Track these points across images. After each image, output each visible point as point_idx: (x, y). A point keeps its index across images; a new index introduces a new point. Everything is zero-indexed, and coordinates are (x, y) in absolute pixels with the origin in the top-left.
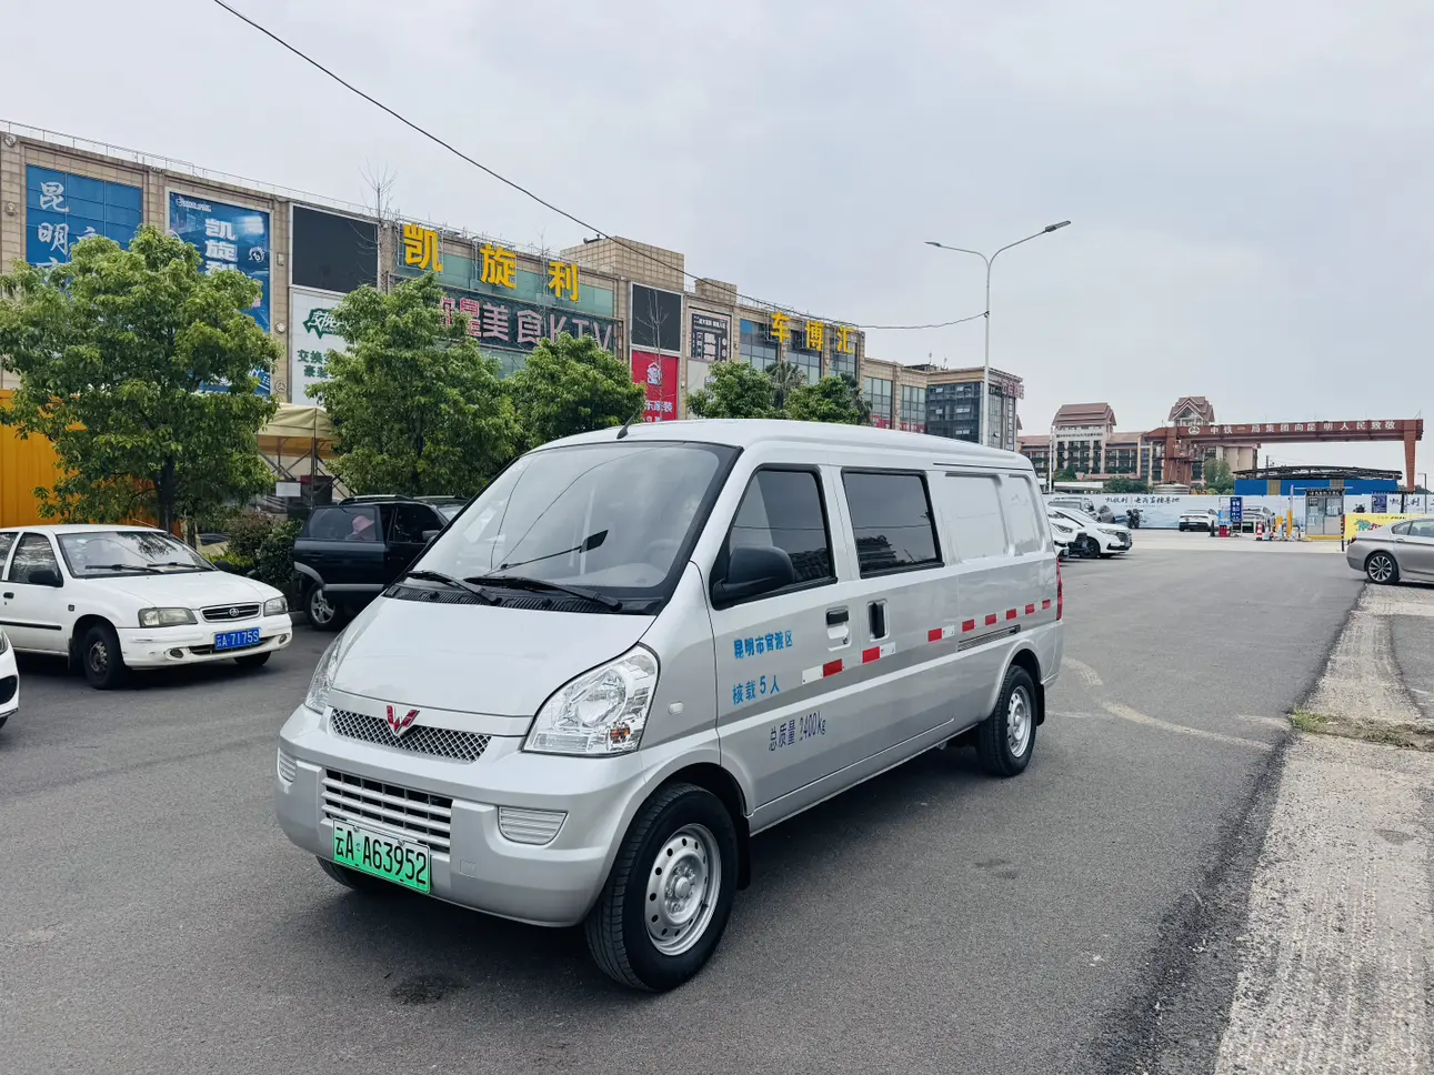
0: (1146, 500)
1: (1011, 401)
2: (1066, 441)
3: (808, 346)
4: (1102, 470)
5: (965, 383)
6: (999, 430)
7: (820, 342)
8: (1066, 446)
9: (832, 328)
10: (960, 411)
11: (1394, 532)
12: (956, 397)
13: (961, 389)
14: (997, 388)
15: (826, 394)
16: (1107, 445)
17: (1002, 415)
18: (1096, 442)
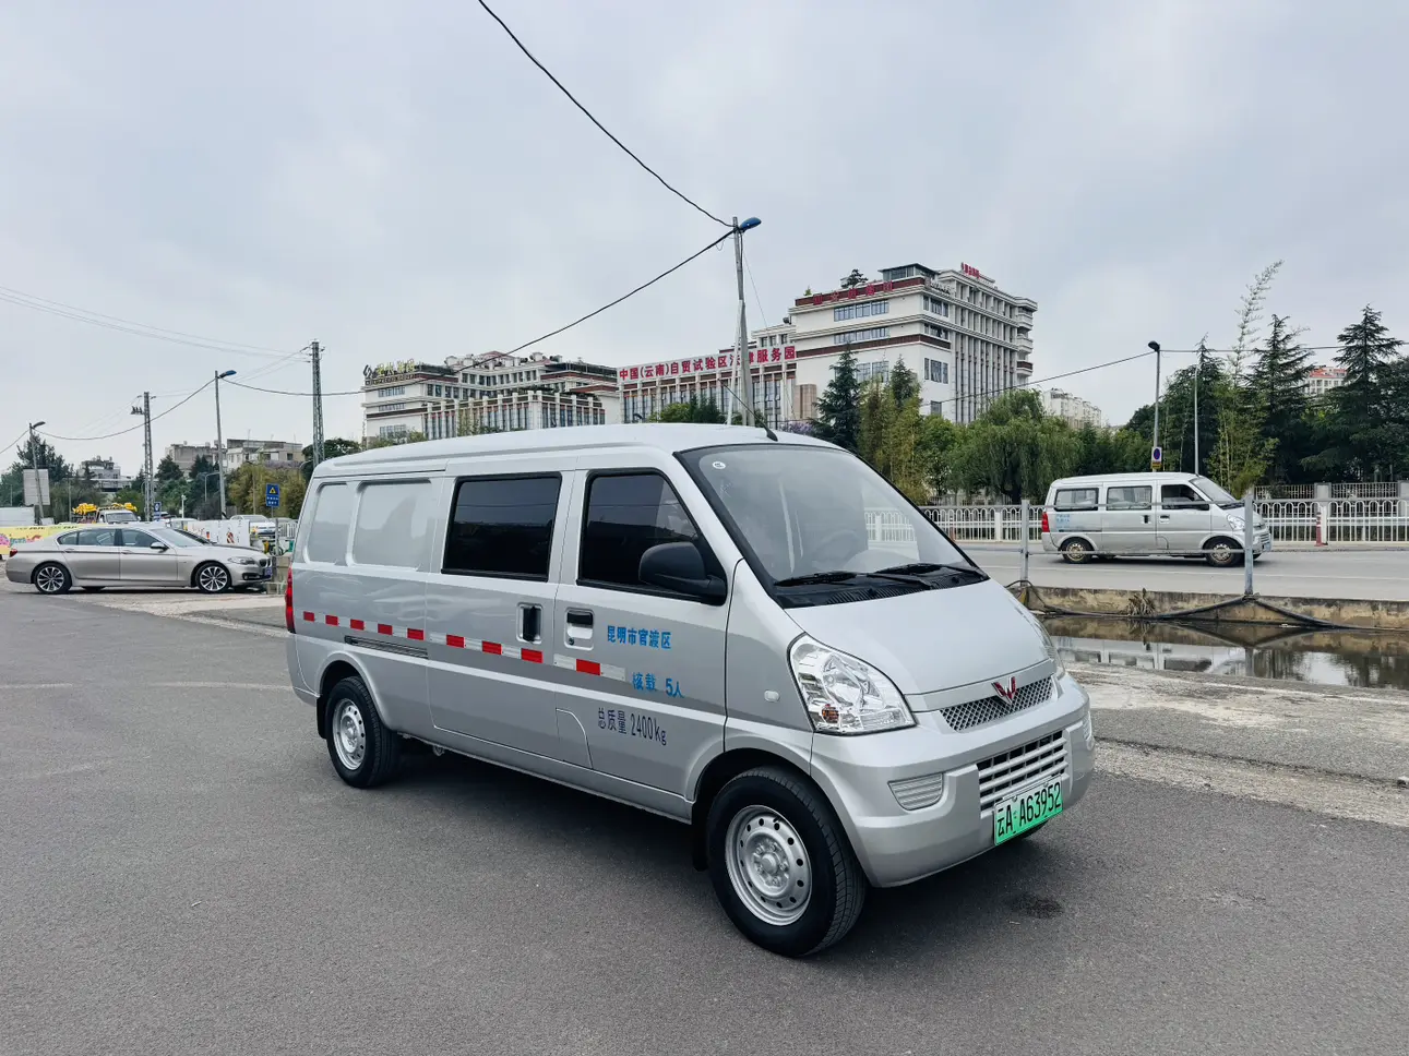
11: (61, 543)
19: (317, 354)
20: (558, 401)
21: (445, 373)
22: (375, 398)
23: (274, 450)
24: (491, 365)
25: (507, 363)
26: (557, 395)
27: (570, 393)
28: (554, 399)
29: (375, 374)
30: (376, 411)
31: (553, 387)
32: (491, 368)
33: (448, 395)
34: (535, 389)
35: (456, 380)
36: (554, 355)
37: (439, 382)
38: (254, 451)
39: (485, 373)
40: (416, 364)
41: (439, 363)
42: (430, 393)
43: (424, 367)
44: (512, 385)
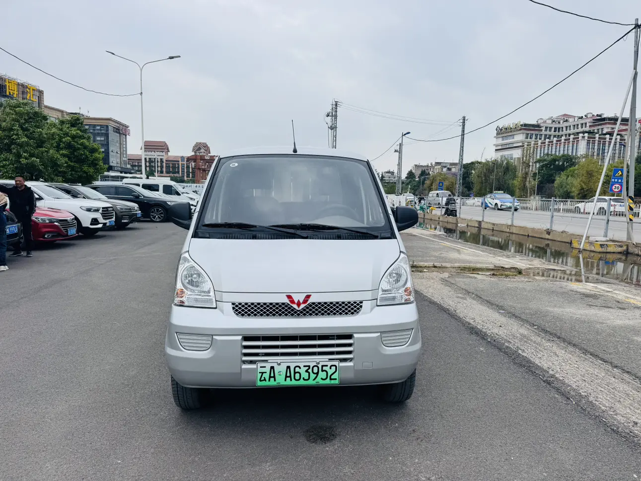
0: (199, 186)
1: (124, 136)
2: (148, 157)
3: (8, 94)
4: (164, 172)
5: (101, 125)
6: (119, 150)
7: (16, 93)
8: (148, 160)
9: (23, 85)
10: (98, 139)
12: (96, 131)
13: (99, 128)
14: (117, 129)
15: (73, 125)
16: (166, 161)
17: (120, 144)
18: (161, 159)
19: (464, 122)
20: (597, 139)
21: (537, 127)
22: (500, 141)
23: (454, 166)
24: (561, 122)
25: (571, 120)
26: (597, 136)
27: (605, 134)
28: (595, 138)
29: (501, 130)
30: (500, 148)
31: (596, 131)
32: (561, 123)
33: (536, 138)
34: (584, 132)
35: (541, 130)
36: (599, 114)
37: (532, 132)
38: (445, 167)
39: (557, 126)
40: (521, 123)
41: (534, 122)
42: (527, 138)
43: (525, 125)
44: (572, 131)
